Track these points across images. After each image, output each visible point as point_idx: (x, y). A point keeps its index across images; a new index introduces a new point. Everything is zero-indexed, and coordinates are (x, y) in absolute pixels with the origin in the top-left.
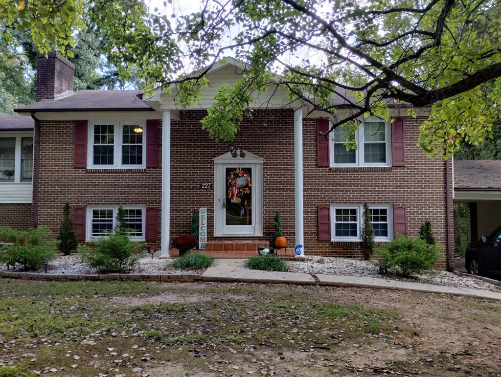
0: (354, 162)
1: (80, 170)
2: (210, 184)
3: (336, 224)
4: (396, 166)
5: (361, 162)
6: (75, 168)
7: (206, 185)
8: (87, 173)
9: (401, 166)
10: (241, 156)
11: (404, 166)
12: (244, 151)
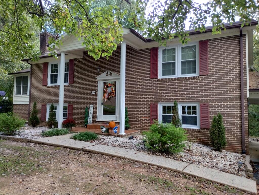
0: (175, 74)
1: (45, 86)
2: (95, 91)
3: (163, 116)
4: (202, 75)
5: (179, 74)
6: (43, 86)
7: (93, 92)
8: (47, 88)
9: (205, 75)
10: (110, 75)
11: (208, 75)
12: (111, 72)
